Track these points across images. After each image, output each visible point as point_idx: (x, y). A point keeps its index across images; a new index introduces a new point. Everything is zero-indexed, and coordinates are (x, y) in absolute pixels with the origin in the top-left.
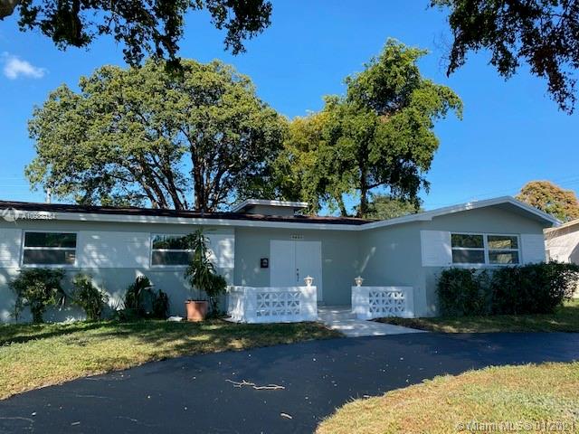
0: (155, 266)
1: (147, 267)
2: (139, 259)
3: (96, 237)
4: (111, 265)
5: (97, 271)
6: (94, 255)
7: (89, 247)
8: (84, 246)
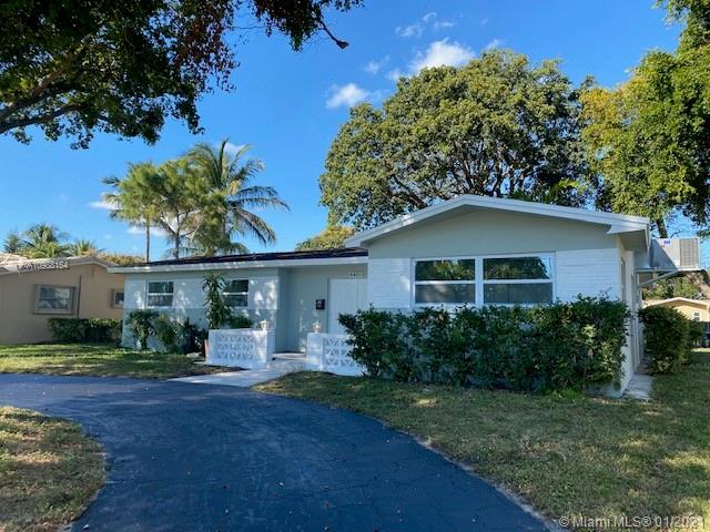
3: (184, 284)
5: (183, 311)
6: (182, 299)
8: (178, 291)
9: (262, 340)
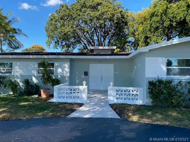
0: (39, 75)
1: (36, 75)
2: (33, 72)
3: (18, 64)
4: (24, 74)
5: (19, 76)
7: (16, 67)
8: (15, 67)
9: (84, 90)
